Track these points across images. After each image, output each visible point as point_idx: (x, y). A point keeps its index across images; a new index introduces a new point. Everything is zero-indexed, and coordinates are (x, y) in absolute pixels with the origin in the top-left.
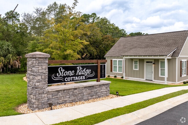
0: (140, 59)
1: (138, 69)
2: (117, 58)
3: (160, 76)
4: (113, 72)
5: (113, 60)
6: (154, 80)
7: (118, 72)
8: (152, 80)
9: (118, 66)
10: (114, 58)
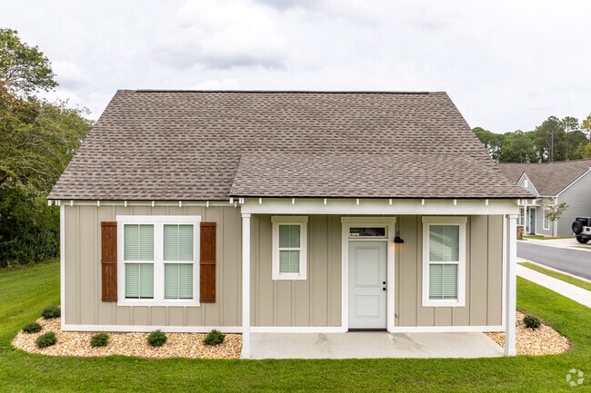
0: (313, 220)
1: (302, 275)
2: (151, 211)
3: (427, 302)
4: (122, 301)
5: (122, 220)
6: (397, 324)
7: (159, 300)
8: (385, 330)
9: (159, 262)
10: (130, 210)
